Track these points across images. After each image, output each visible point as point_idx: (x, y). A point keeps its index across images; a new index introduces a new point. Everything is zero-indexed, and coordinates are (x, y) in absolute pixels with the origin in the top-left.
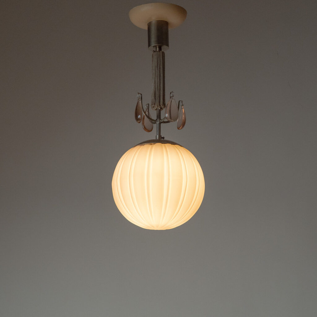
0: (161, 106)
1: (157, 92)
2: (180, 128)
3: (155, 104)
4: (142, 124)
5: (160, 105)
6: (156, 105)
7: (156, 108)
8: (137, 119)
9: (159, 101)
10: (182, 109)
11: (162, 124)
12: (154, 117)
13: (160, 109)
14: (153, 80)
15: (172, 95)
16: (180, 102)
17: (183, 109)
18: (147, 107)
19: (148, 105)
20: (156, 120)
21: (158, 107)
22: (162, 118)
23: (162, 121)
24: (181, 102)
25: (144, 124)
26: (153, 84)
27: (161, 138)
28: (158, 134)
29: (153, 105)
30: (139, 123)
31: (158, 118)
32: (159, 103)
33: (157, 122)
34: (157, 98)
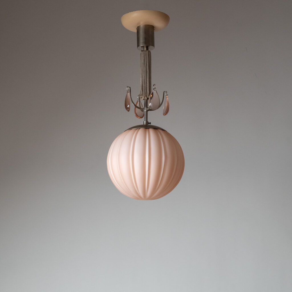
0: (148, 96)
1: (144, 85)
5: (146, 96)
7: (143, 99)
8: (127, 108)
10: (167, 98)
13: (146, 99)
15: (154, 87)
20: (144, 108)
27: (147, 123)
28: (145, 120)
29: (141, 96)
30: (129, 111)
31: (146, 106)
32: (145, 94)
33: (145, 110)
34: (144, 90)
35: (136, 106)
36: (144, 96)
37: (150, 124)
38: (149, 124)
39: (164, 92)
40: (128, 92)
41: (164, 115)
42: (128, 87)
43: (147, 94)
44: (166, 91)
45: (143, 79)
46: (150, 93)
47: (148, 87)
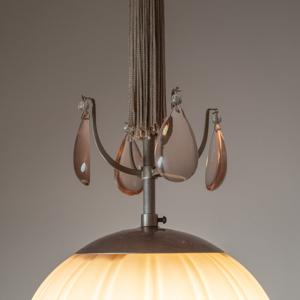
0: (153, 130)
3: (135, 126)
4: (115, 175)
5: (149, 128)
6: (138, 128)
9: (146, 115)
10: (217, 131)
13: (149, 138)
15: (176, 99)
17: (219, 131)
20: (142, 169)
21: (143, 132)
23: (157, 173)
24: (214, 111)
27: (155, 221)
28: (147, 211)
29: (132, 129)
30: (87, 184)
31: (147, 163)
32: (146, 122)
33: (144, 176)
34: (141, 107)
35: (116, 165)
36: (141, 129)
37: (164, 222)
38: (161, 225)
39: (209, 110)
41: (209, 189)
42: (84, 98)
43: (151, 121)
44: (215, 110)
45: (136, 71)
46: (163, 118)
47: (155, 97)
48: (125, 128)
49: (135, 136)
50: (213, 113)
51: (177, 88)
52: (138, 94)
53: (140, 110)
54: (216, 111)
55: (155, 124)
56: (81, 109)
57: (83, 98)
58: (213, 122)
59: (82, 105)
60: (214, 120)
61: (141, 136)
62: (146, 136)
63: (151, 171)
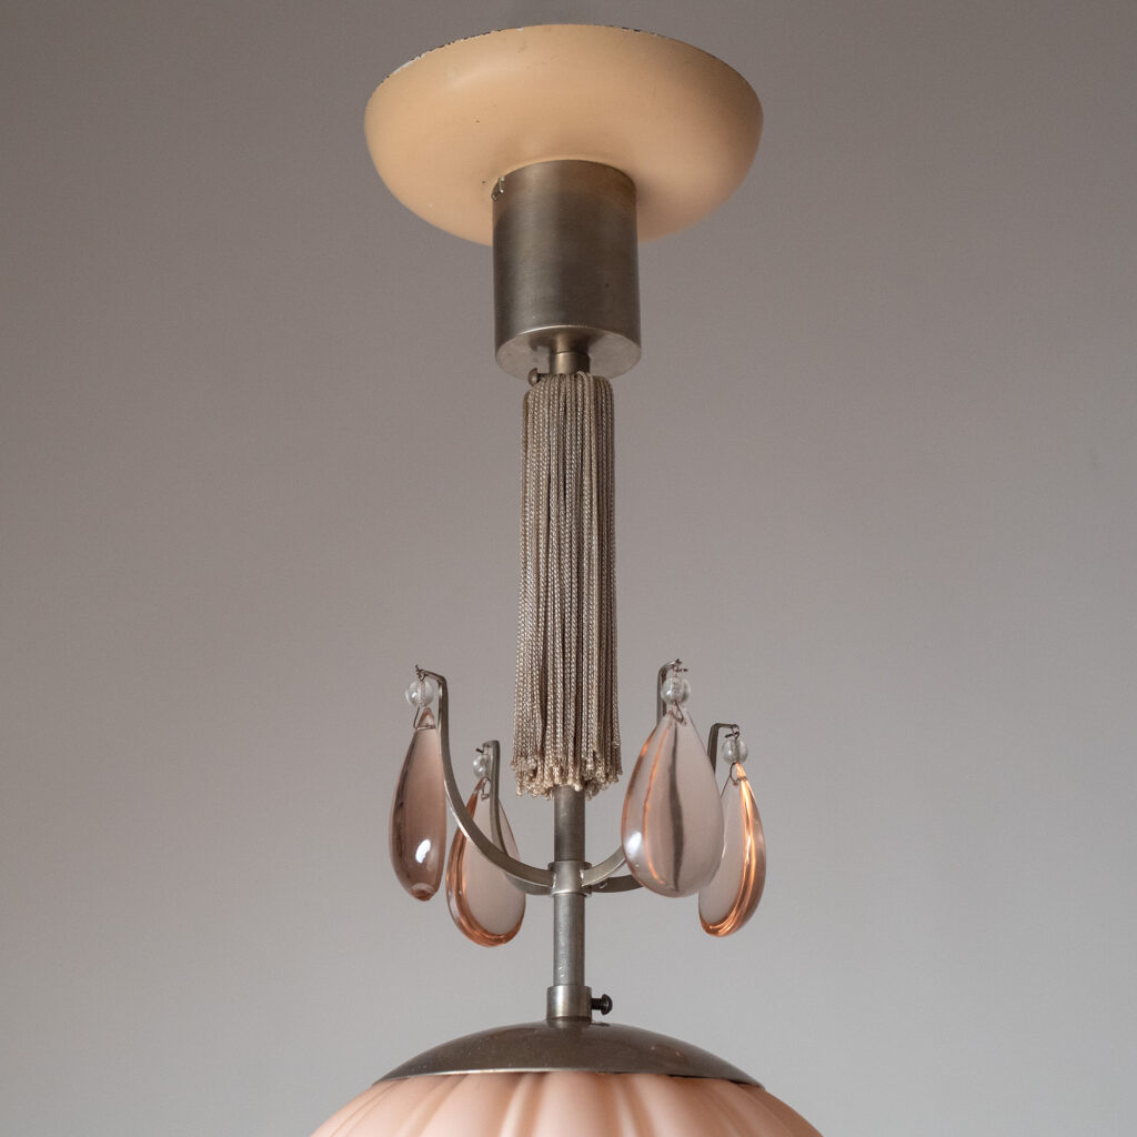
0: (589, 766)
1: (559, 665)
2: (727, 926)
3: (542, 754)
4: (449, 888)
5: (579, 762)
6: (550, 761)
7: (548, 784)
8: (409, 872)
9: (571, 727)
10: (736, 783)
11: (593, 902)
12: (535, 848)
13: (577, 788)
14: (531, 577)
15: (676, 689)
16: (723, 732)
17: (744, 784)
18: (483, 762)
19: (490, 752)
20: (553, 868)
21: (563, 772)
22: (594, 854)
23: (594, 881)
24: (729, 731)
25: (459, 888)
26: (529, 606)
27: (585, 1003)
28: (563, 977)
29: (531, 763)
30: (422, 897)
31: (566, 852)
32: (571, 745)
33: (560, 886)
34: (560, 706)
36: (557, 762)
37: (605, 1011)
38: (597, 1016)
39: (716, 727)
40: (420, 723)
41: (713, 932)
42: (422, 674)
43: (584, 744)
44: (732, 727)
45: (546, 612)
46: (612, 740)
47: (595, 684)
48: (475, 763)
49: (538, 780)
50: (727, 736)
51: (678, 661)
52: (550, 673)
53: (555, 714)
54: (735, 730)
55: (594, 753)
56: (413, 701)
57: (419, 671)
58: (727, 759)
59: (417, 691)
60: (730, 752)
61: (557, 780)
62: (570, 782)
63: (579, 874)
